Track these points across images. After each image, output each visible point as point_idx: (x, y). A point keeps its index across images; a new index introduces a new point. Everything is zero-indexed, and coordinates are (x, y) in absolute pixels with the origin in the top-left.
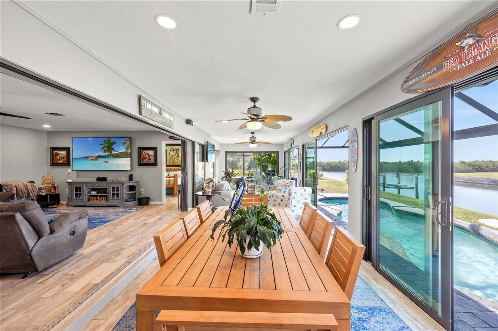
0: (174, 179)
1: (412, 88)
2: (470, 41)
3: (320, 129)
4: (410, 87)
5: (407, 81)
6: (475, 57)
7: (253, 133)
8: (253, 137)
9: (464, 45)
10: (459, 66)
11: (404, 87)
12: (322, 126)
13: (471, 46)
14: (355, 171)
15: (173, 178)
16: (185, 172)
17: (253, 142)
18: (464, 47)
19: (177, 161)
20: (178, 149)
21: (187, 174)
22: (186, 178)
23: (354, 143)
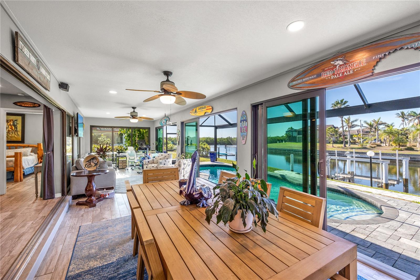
0: (16, 160)
1: (297, 86)
2: (341, 63)
3: (205, 109)
5: (293, 80)
6: (343, 73)
7: (134, 108)
8: (134, 111)
9: (336, 64)
10: (333, 77)
11: (291, 84)
12: (207, 107)
13: (341, 65)
14: (245, 144)
15: (14, 158)
16: (51, 149)
17: (134, 117)
18: (336, 66)
19: (13, 135)
20: (16, 120)
21: (53, 151)
22: (51, 157)
23: (243, 122)
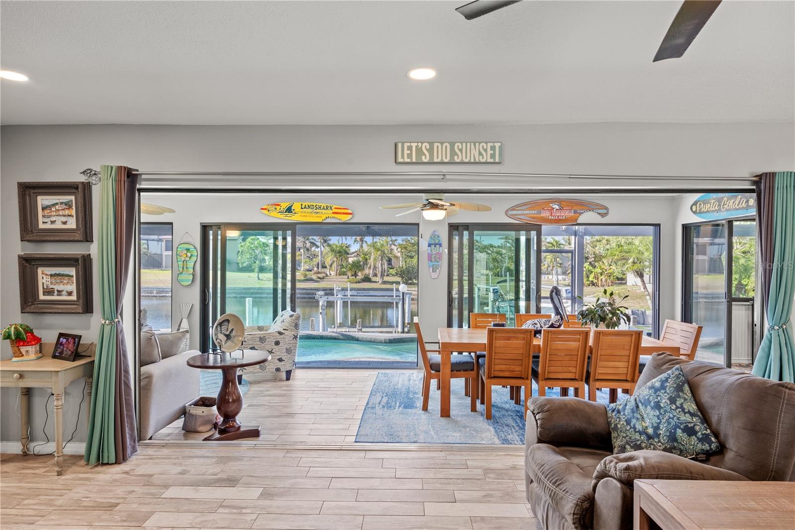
1: (517, 217)
2: (558, 208)
3: (328, 211)
4: (515, 215)
5: (513, 209)
6: (558, 216)
9: (554, 207)
11: (510, 213)
12: (336, 208)
13: (557, 209)
14: (438, 277)
18: (554, 208)
23: (435, 246)
